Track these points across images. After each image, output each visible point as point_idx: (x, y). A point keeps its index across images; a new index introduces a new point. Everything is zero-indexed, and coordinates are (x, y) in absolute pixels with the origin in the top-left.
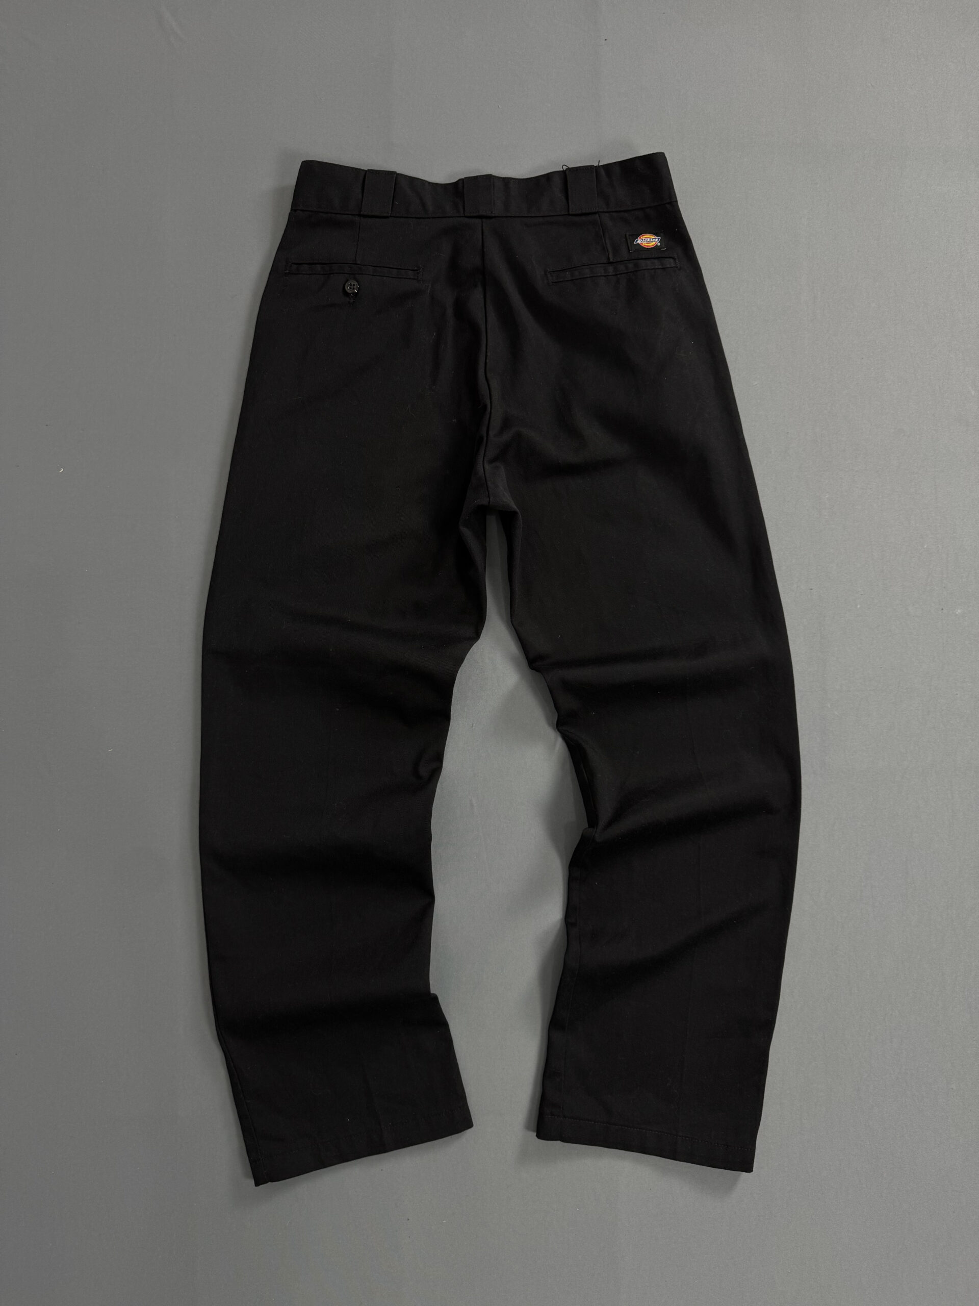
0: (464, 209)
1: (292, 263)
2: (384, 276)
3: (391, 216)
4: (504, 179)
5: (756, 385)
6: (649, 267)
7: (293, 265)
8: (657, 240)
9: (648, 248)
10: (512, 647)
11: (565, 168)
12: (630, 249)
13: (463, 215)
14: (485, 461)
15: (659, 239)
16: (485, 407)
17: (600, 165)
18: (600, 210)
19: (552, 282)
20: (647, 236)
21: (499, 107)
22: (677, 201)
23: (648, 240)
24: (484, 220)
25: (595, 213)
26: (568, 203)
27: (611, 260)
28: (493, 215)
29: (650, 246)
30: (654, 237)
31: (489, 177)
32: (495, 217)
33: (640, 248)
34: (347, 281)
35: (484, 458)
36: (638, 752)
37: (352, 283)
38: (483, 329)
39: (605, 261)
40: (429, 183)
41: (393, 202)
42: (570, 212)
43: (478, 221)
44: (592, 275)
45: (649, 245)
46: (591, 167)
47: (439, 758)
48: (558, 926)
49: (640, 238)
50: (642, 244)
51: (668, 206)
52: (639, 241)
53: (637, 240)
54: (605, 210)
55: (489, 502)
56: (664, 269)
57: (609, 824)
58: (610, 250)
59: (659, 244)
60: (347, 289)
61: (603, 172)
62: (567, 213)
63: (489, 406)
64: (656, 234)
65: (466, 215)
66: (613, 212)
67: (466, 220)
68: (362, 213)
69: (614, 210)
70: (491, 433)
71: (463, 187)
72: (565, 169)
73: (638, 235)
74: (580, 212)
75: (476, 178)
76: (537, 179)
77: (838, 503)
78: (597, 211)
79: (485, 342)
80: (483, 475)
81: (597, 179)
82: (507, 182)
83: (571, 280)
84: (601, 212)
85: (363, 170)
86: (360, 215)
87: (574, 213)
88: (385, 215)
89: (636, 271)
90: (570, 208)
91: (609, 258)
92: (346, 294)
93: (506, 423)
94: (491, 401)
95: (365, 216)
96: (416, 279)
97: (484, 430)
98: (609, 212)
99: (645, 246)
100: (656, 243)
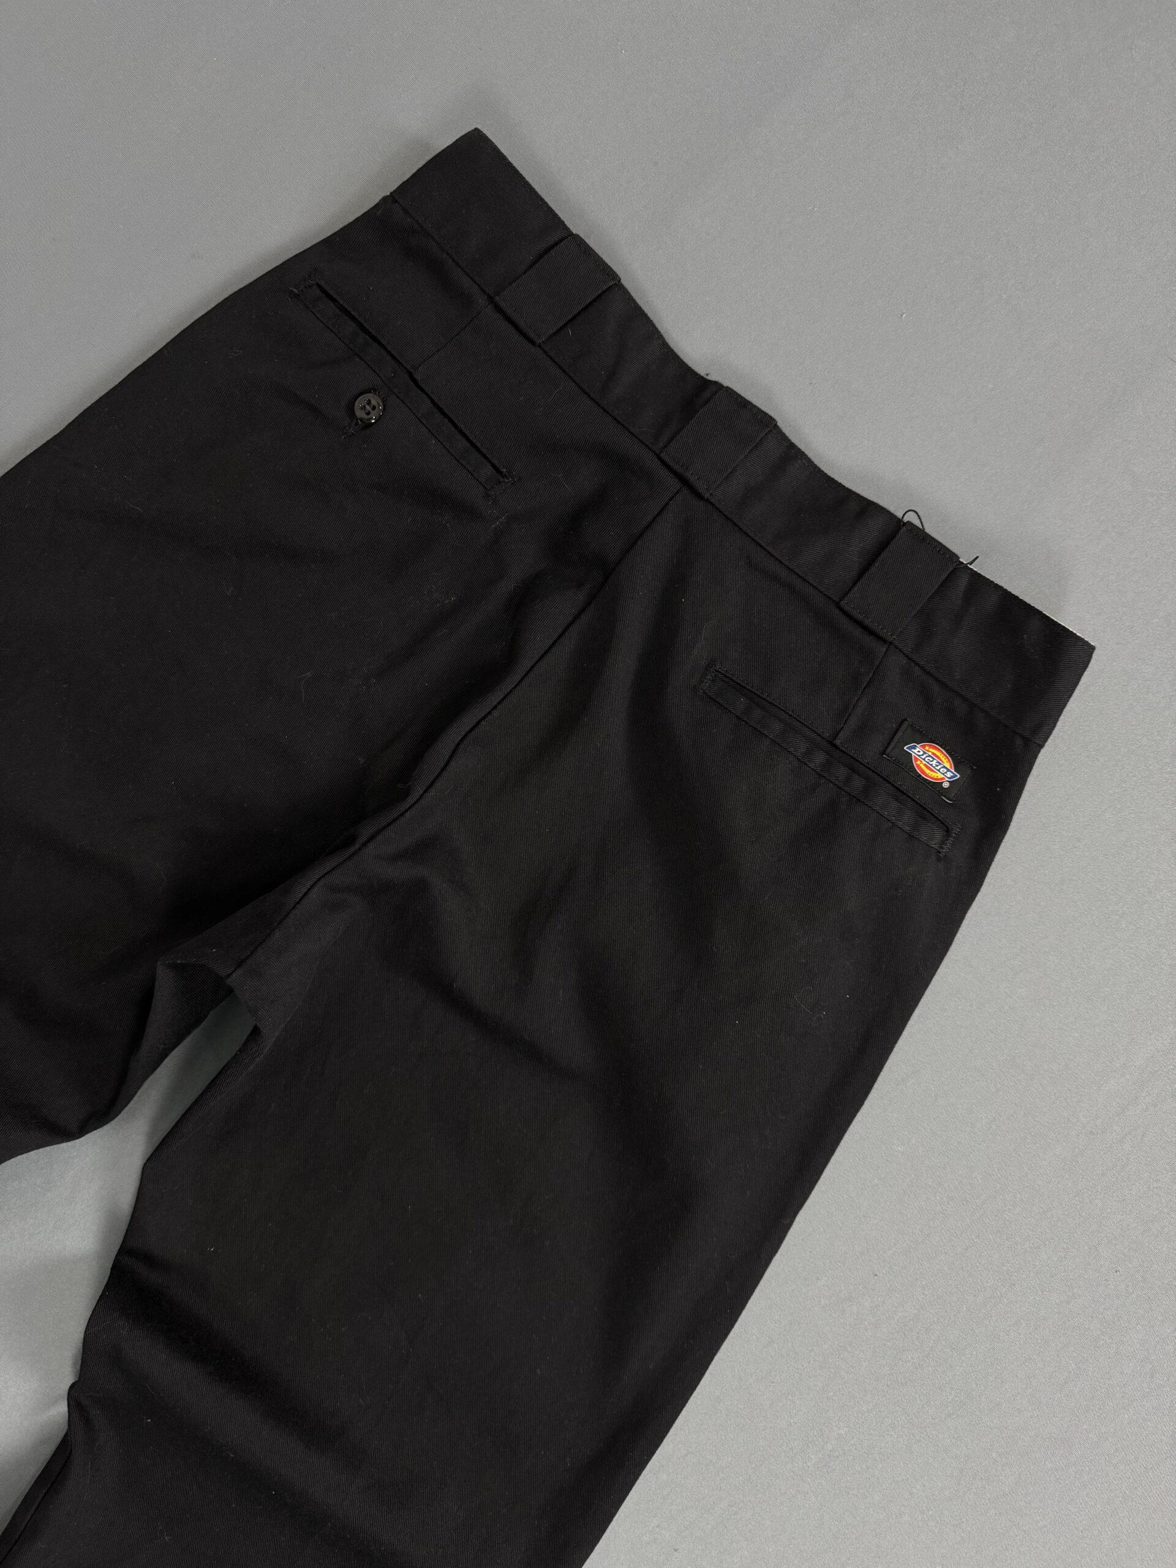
0: (670, 441)
1: (318, 284)
2: (436, 435)
3: (539, 346)
4: (792, 446)
6: (886, 813)
7: (315, 287)
8: (949, 774)
9: (920, 775)
11: (911, 518)
12: (888, 750)
13: (658, 452)
14: (321, 883)
15: (955, 775)
16: (407, 793)
17: (971, 567)
18: (897, 643)
19: (704, 693)
20: (938, 754)
21: (902, 315)
22: (1041, 746)
23: (934, 763)
24: (686, 491)
25: (885, 641)
26: (854, 584)
27: (838, 742)
28: (707, 496)
29: (926, 775)
30: (947, 765)
31: (765, 423)
32: (708, 501)
33: (907, 762)
34: (368, 391)
35: (324, 876)
37: (374, 402)
39: (826, 735)
41: (565, 325)
42: (842, 603)
43: (673, 483)
44: (779, 740)
45: (927, 771)
46: (952, 557)
49: (923, 747)
50: (916, 760)
51: (1019, 741)
52: (916, 750)
53: (915, 747)
54: (907, 651)
56: (911, 837)
58: (855, 721)
59: (946, 785)
60: (358, 404)
61: (963, 582)
62: (837, 599)
63: (411, 800)
64: (958, 764)
65: (662, 455)
66: (918, 664)
67: (655, 464)
68: (498, 298)
69: (922, 663)
71: (708, 400)
72: (906, 519)
73: (922, 740)
74: (860, 617)
75: (744, 404)
76: (848, 495)
78: (890, 639)
81: (942, 585)
82: (792, 454)
83: (736, 717)
84: (896, 646)
85: (567, 228)
86: (491, 299)
87: (847, 608)
88: (532, 335)
89: (858, 800)
90: (850, 595)
91: (836, 735)
92: (349, 410)
94: (422, 795)
95: (498, 308)
96: (487, 489)
97: (367, 831)
98: (910, 659)
99: (918, 766)
100: (943, 779)
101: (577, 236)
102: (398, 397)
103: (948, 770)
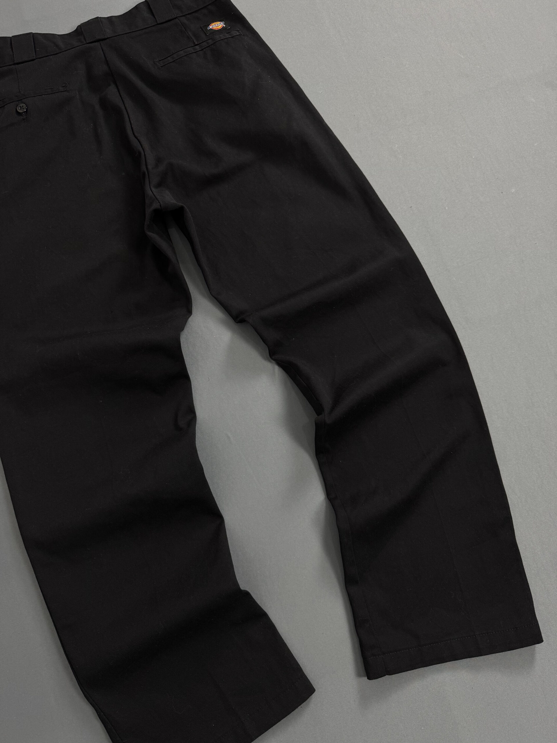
0: (85, 40)
2: (42, 95)
3: (36, 59)
5: (322, 92)
6: (222, 38)
8: (222, 24)
9: (218, 30)
10: (218, 313)
12: (206, 33)
13: (86, 43)
14: (151, 187)
15: (223, 23)
16: (140, 153)
18: (178, 16)
19: (161, 67)
20: (215, 23)
23: (216, 25)
24: (101, 42)
25: (175, 18)
26: (155, 17)
27: (196, 43)
28: (106, 37)
29: (219, 28)
30: (219, 23)
31: (97, 19)
32: (108, 38)
33: (214, 32)
34: (17, 106)
35: (150, 185)
36: (336, 356)
37: (21, 106)
38: (123, 108)
39: (193, 45)
40: (58, 35)
41: (35, 50)
42: (158, 22)
43: (96, 44)
44: (186, 54)
45: (218, 28)
47: (191, 411)
48: (325, 505)
49: (211, 25)
50: (213, 28)
51: (221, 0)
52: (211, 27)
54: (181, 15)
55: (160, 206)
56: (232, 37)
57: (333, 408)
58: (193, 38)
59: (224, 26)
60: (19, 110)
62: (156, 23)
63: (143, 154)
64: (221, 21)
65: (87, 42)
66: (186, 15)
67: (88, 45)
68: (15, 62)
69: (187, 13)
70: (150, 167)
71: (81, 29)
73: (209, 25)
74: (165, 21)
77: (405, 148)
78: (176, 16)
79: (127, 116)
80: (153, 195)
82: (110, 19)
83: (173, 62)
84: (179, 17)
85: (9, 37)
86: (14, 64)
87: (161, 22)
88: (32, 59)
89: (215, 43)
90: (157, 19)
91: (194, 43)
92: (19, 114)
93: (159, 161)
94: (143, 149)
95: (18, 64)
96: (66, 91)
97: (144, 168)
98: (184, 16)
99: (215, 29)
100: (222, 25)
101: (13, 36)
102: (24, 99)
103: (221, 23)
